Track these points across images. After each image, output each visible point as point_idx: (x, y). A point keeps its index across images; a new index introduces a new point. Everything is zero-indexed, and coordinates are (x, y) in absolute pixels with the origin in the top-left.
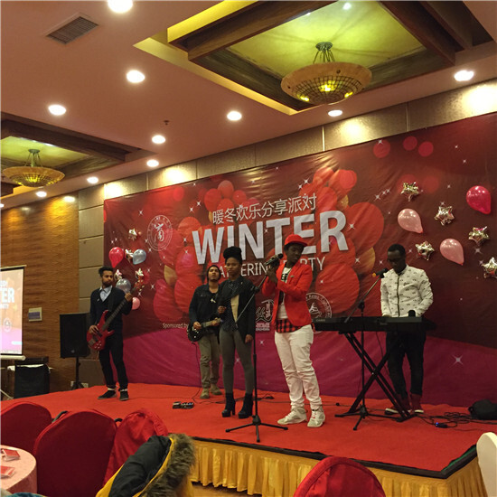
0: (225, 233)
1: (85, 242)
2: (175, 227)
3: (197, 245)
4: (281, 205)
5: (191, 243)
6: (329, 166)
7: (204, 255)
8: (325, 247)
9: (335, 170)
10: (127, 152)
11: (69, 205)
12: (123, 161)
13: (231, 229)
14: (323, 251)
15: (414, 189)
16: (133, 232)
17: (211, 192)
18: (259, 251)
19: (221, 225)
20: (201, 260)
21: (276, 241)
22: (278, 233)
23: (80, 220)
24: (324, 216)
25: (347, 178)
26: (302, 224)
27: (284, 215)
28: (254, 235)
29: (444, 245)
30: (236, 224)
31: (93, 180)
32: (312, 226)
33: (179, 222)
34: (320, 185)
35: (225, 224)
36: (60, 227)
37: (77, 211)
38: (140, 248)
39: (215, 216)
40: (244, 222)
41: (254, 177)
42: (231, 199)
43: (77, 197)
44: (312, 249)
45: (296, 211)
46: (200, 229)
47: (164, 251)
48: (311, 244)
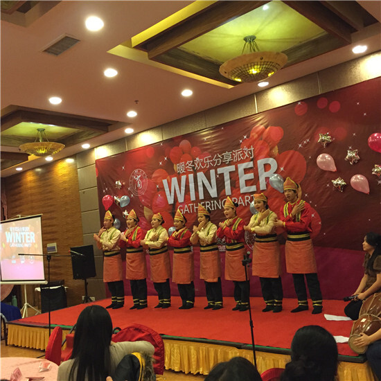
0: (187, 179)
1: (84, 192)
2: (149, 177)
3: (167, 189)
4: (227, 156)
5: (162, 188)
6: (262, 124)
7: (173, 197)
8: (263, 186)
9: (266, 127)
10: (109, 125)
11: (70, 165)
12: (108, 132)
13: (191, 176)
14: (261, 189)
15: (327, 138)
16: (119, 183)
17: (174, 150)
18: (213, 192)
19: (184, 174)
20: (171, 201)
21: (226, 183)
22: (227, 177)
23: (79, 175)
24: (260, 162)
25: (276, 133)
26: (245, 169)
27: (230, 163)
28: (209, 179)
29: (353, 179)
30: (195, 172)
31: (86, 146)
32: (251, 170)
33: (152, 174)
34: (255, 140)
35: (187, 173)
36: (65, 182)
37: (76, 169)
38: (125, 195)
39: (179, 167)
40: (201, 170)
41: (206, 135)
42: (190, 154)
43: (75, 159)
44: (253, 188)
45: (239, 160)
46: (168, 177)
47: (143, 196)
48: (252, 185)
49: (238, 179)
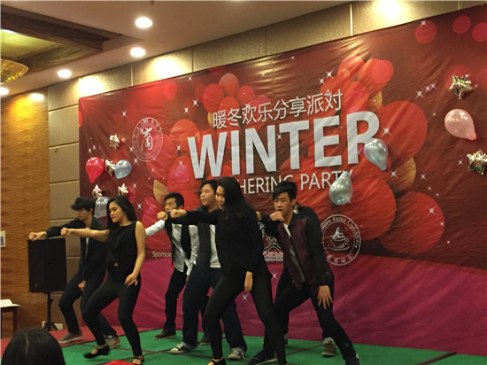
0: (228, 140)
1: (56, 151)
2: (166, 132)
3: (194, 154)
4: (298, 104)
5: (186, 152)
6: (358, 55)
7: (203, 167)
8: (352, 157)
9: (365, 60)
10: (105, 39)
11: (36, 105)
12: (101, 50)
13: (235, 134)
14: (349, 162)
15: (463, 83)
16: (115, 138)
17: (210, 88)
18: (270, 163)
19: (223, 130)
20: (199, 173)
21: (292, 149)
22: (294, 139)
23: (50, 122)
24: (352, 118)
25: (381, 70)
26: (324, 128)
27: (302, 117)
28: (265, 141)
30: (242, 128)
31: (64, 73)
32: (336, 130)
33: (172, 126)
34: (346, 79)
35: (229, 129)
36: (26, 132)
37: (46, 112)
38: (124, 158)
39: (216, 119)
40: (252, 125)
41: (265, 68)
42: (235, 97)
43: (46, 95)
44: (337, 160)
45: (317, 111)
46: (198, 134)
47: (153, 162)
48: (335, 154)
49: (313, 144)
